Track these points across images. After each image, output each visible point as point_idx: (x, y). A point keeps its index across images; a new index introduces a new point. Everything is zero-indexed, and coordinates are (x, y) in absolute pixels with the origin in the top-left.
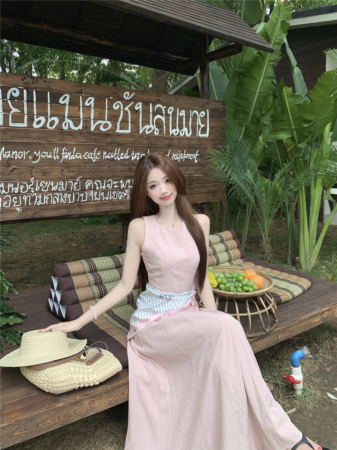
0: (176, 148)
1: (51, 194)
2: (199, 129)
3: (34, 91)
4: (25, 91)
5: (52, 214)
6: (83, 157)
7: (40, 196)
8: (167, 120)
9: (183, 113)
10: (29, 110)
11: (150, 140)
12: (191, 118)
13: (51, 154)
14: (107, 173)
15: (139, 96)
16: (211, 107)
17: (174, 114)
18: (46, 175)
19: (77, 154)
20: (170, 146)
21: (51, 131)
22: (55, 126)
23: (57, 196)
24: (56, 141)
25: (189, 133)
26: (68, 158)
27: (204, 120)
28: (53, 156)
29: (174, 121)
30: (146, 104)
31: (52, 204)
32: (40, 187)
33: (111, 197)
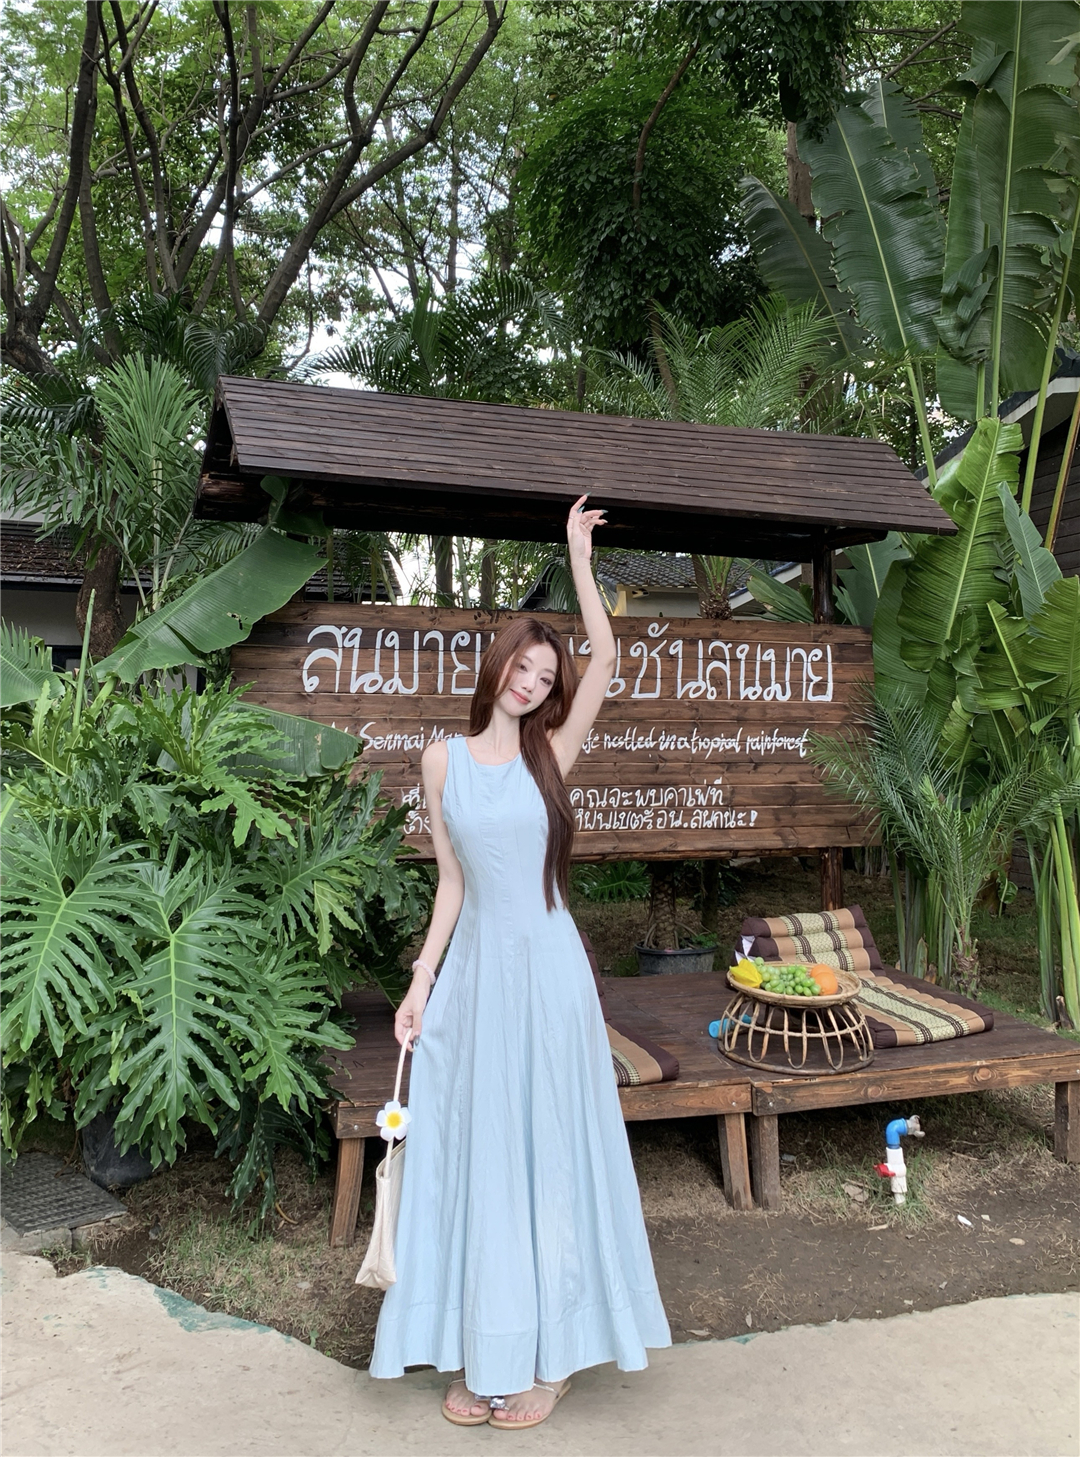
0: (753, 725)
2: (808, 685)
4: (478, 636)
8: (735, 670)
9: (770, 655)
11: (697, 710)
12: (788, 664)
14: (609, 775)
15: (678, 630)
16: (837, 640)
17: (751, 658)
20: (740, 721)
25: (784, 694)
27: (819, 667)
29: (750, 672)
30: (691, 642)
33: (615, 823)
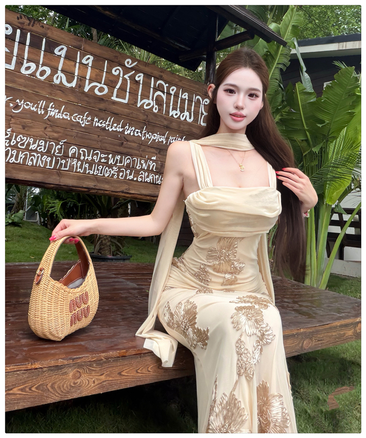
0: (174, 131)
1: (28, 153)
2: (201, 116)
3: (29, 34)
4: (18, 31)
5: (26, 177)
6: (71, 119)
7: (14, 152)
8: (168, 99)
9: (186, 96)
10: (20, 52)
11: (147, 116)
12: (194, 103)
13: (35, 106)
14: (95, 143)
15: (142, 67)
17: (176, 96)
18: (26, 129)
19: (65, 113)
20: (167, 128)
21: (40, 81)
22: (45, 76)
23: (35, 157)
24: (44, 93)
25: (190, 118)
26: (55, 115)
28: (38, 109)
29: (175, 102)
30: (148, 76)
31: (27, 165)
32: (17, 141)
33: (96, 172)
